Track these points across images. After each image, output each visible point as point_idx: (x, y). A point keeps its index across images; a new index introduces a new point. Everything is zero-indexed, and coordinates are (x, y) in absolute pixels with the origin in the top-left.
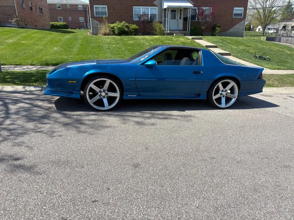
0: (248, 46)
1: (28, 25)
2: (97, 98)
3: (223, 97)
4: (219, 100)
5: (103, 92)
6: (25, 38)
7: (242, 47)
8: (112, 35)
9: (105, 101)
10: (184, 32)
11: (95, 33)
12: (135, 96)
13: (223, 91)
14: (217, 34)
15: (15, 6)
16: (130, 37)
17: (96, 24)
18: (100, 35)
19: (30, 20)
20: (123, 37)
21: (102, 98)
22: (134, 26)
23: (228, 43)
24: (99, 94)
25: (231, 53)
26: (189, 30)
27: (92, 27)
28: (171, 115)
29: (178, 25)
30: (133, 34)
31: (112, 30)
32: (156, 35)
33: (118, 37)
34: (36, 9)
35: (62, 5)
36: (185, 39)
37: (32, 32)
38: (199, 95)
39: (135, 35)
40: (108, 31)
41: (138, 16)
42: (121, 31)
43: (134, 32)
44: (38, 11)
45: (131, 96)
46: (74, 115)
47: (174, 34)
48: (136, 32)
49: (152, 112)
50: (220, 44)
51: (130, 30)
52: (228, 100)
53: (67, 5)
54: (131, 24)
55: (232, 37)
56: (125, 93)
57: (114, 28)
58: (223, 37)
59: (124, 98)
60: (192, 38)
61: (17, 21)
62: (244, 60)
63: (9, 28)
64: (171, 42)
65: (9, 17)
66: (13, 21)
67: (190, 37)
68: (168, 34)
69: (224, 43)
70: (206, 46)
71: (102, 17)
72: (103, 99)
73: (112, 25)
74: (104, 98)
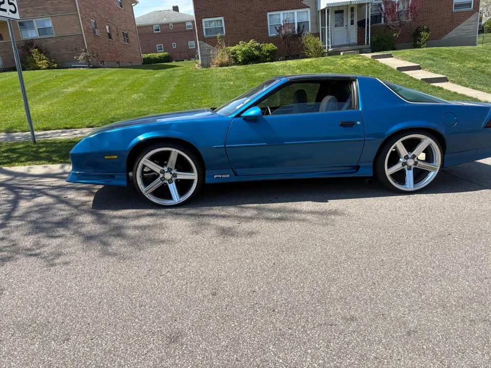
0: (484, 62)
1: (105, 63)
2: (156, 184)
3: (409, 169)
4: (400, 177)
5: (167, 172)
6: (94, 84)
7: (471, 64)
8: (234, 64)
9: (173, 188)
10: (359, 47)
11: (206, 65)
12: (228, 176)
13: (406, 157)
14: (423, 44)
15: (82, 35)
16: (261, 65)
17: (207, 48)
18: (213, 68)
19: (108, 54)
20: (249, 66)
21: (166, 184)
22: (270, 46)
23: (443, 58)
24: (161, 175)
25: (448, 78)
26: (368, 43)
27: (201, 56)
28: (295, 211)
29: (348, 36)
30: (268, 59)
31: (233, 57)
32: (307, 57)
33: (241, 68)
34: (118, 35)
35: (161, 25)
36: (359, 59)
37: (108, 72)
38: (357, 168)
39: (272, 61)
40: (226, 59)
41: (276, 28)
42: (248, 57)
43: (269, 55)
44: (122, 38)
45: (220, 176)
46: (115, 217)
47: (342, 53)
48: (273, 56)
49: (261, 205)
50: (427, 62)
51: (263, 54)
52: (420, 174)
53: (168, 24)
54: (265, 43)
55: (451, 48)
56: (208, 173)
57: (235, 53)
58: (434, 48)
59: (208, 181)
60: (374, 57)
61: (87, 58)
62: (474, 88)
63: (77, 69)
64: (332, 67)
65: (74, 51)
66: (81, 57)
67: (369, 55)
68: (330, 54)
69: (435, 58)
70: (399, 69)
71: (216, 37)
72: (169, 185)
73: (232, 49)
74: (170, 183)
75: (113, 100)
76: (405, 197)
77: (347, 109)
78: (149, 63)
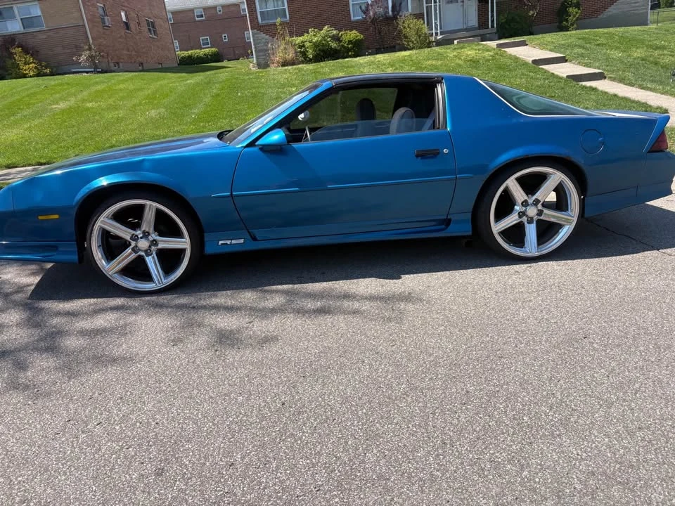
0: (657, 48)
1: (121, 64)
2: (127, 257)
3: (530, 221)
4: (516, 235)
5: (141, 238)
7: (638, 53)
8: (302, 62)
9: (152, 263)
10: (481, 32)
11: (263, 65)
12: (242, 241)
13: (525, 204)
14: (572, 25)
15: (84, 26)
16: (339, 63)
17: (263, 40)
18: (272, 67)
19: (125, 52)
20: (322, 64)
21: (143, 256)
22: (353, 35)
23: (598, 45)
24: (133, 244)
25: (606, 73)
26: (493, 26)
27: (256, 51)
29: (465, 15)
30: (350, 53)
31: (300, 52)
32: (405, 49)
33: (310, 67)
34: (139, 24)
35: (205, 9)
36: (479, 50)
37: (122, 78)
38: (447, 222)
39: (355, 56)
40: (290, 55)
41: (361, 7)
42: (323, 51)
43: (352, 48)
44: (145, 29)
45: (228, 242)
47: (456, 42)
48: (358, 49)
50: (577, 50)
51: (343, 46)
52: (546, 230)
53: (215, 8)
54: (345, 30)
55: (611, 30)
56: (207, 237)
57: (304, 46)
58: (587, 30)
59: (209, 249)
60: (500, 46)
61: (91, 57)
62: (642, 87)
63: (78, 76)
64: (440, 62)
65: (74, 50)
66: (83, 58)
67: (493, 44)
68: (439, 44)
69: (588, 45)
70: (535, 62)
71: (275, 24)
72: (147, 258)
73: (299, 40)
74: (148, 255)
75: (119, 120)
76: (524, 266)
77: (430, 129)
78: (190, 65)
